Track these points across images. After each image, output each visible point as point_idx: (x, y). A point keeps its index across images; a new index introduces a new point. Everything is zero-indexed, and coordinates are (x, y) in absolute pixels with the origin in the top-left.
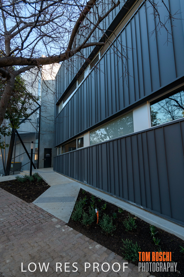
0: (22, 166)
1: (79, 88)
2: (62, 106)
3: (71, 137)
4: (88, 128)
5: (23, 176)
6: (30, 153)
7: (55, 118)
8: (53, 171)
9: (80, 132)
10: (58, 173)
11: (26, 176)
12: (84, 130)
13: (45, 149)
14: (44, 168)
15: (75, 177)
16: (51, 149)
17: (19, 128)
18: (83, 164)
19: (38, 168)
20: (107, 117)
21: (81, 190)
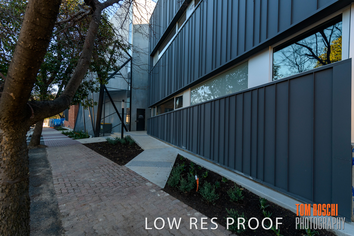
0: (112, 127)
1: (179, 33)
2: (157, 57)
3: (168, 96)
4: (189, 83)
5: (114, 139)
6: (121, 113)
7: (149, 72)
8: (147, 134)
9: (179, 89)
10: (152, 137)
11: (117, 138)
12: (184, 86)
13: (138, 109)
14: (137, 131)
15: (172, 141)
16: (145, 109)
17: (108, 83)
18: (181, 127)
19: (130, 131)
20: (214, 69)
21: (179, 155)
